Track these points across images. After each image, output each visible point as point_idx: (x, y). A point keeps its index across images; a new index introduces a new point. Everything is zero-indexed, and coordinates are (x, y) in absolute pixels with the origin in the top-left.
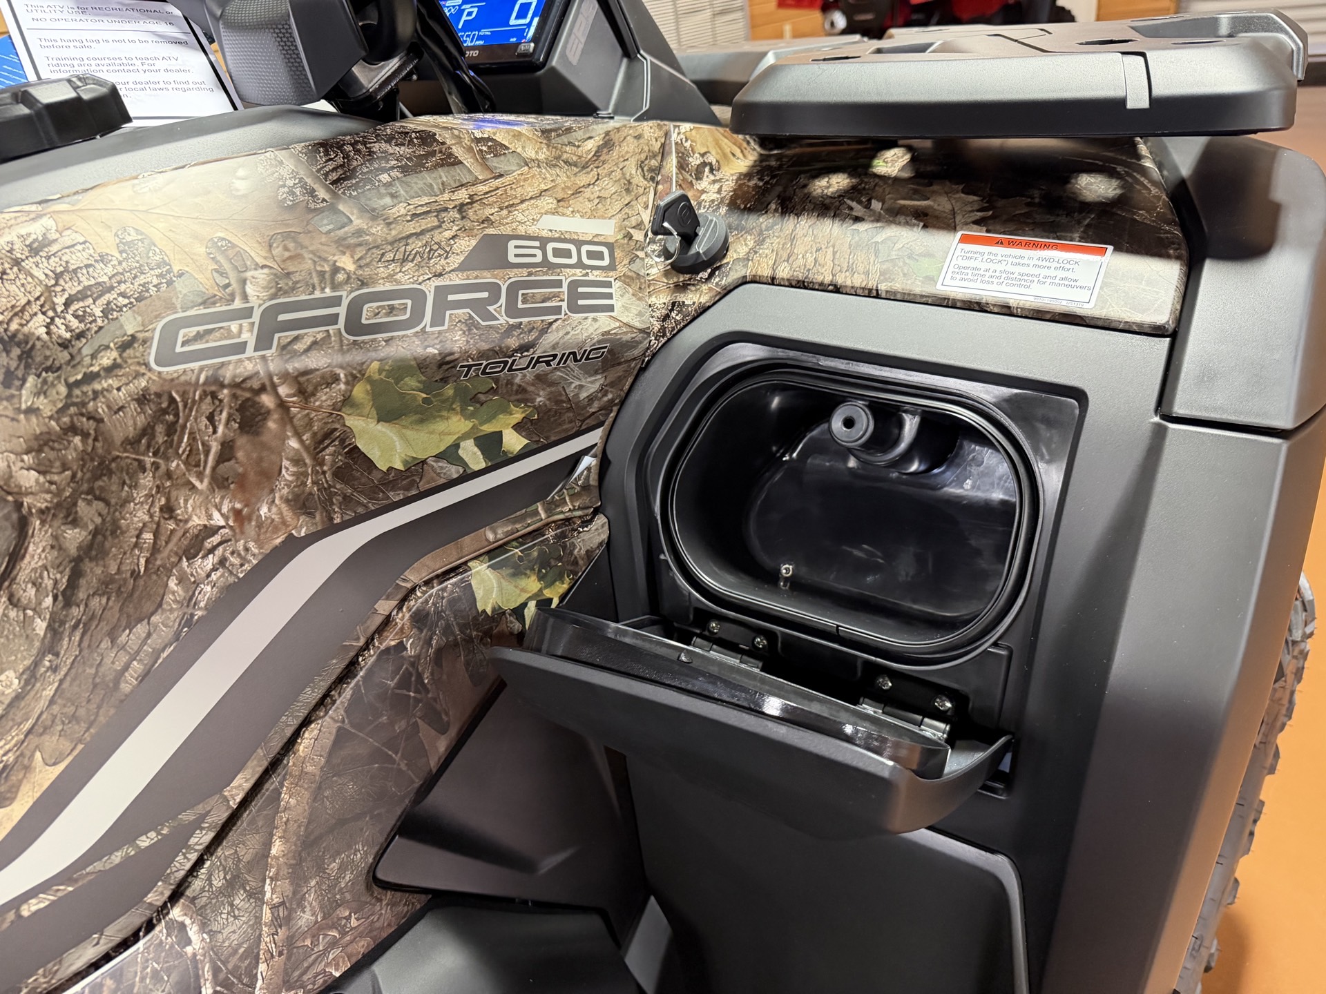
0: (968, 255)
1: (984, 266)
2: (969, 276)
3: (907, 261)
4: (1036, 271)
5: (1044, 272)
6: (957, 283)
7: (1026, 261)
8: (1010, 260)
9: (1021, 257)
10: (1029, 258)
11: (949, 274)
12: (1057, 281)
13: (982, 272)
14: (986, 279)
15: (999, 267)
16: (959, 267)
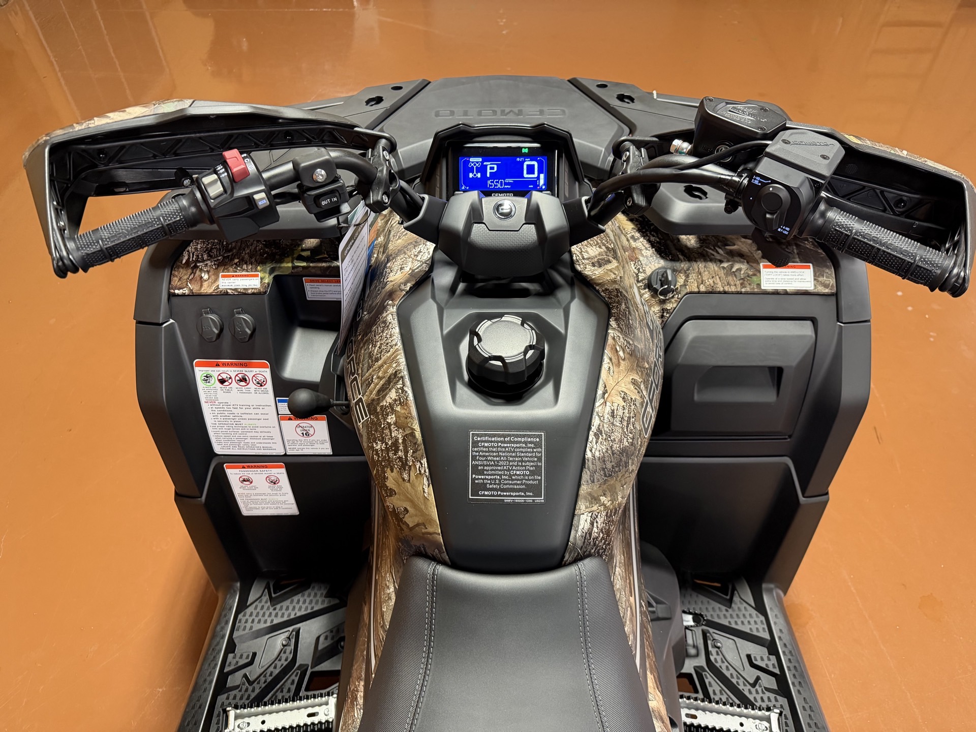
0: (769, 273)
1: (775, 277)
2: (771, 282)
3: (748, 278)
4: (792, 277)
5: (795, 277)
6: (768, 285)
7: (787, 274)
8: (782, 274)
9: (786, 272)
10: (789, 272)
11: (764, 282)
12: (800, 280)
13: (775, 280)
14: (777, 282)
15: (780, 277)
16: (767, 279)
